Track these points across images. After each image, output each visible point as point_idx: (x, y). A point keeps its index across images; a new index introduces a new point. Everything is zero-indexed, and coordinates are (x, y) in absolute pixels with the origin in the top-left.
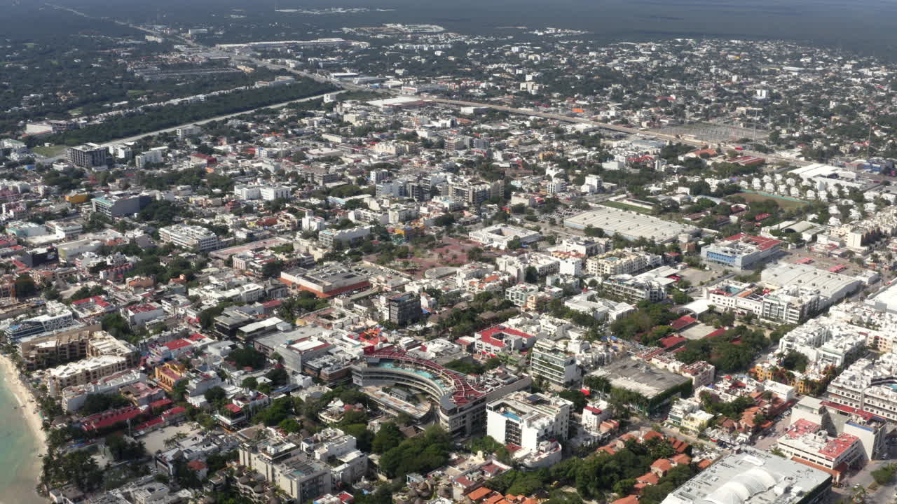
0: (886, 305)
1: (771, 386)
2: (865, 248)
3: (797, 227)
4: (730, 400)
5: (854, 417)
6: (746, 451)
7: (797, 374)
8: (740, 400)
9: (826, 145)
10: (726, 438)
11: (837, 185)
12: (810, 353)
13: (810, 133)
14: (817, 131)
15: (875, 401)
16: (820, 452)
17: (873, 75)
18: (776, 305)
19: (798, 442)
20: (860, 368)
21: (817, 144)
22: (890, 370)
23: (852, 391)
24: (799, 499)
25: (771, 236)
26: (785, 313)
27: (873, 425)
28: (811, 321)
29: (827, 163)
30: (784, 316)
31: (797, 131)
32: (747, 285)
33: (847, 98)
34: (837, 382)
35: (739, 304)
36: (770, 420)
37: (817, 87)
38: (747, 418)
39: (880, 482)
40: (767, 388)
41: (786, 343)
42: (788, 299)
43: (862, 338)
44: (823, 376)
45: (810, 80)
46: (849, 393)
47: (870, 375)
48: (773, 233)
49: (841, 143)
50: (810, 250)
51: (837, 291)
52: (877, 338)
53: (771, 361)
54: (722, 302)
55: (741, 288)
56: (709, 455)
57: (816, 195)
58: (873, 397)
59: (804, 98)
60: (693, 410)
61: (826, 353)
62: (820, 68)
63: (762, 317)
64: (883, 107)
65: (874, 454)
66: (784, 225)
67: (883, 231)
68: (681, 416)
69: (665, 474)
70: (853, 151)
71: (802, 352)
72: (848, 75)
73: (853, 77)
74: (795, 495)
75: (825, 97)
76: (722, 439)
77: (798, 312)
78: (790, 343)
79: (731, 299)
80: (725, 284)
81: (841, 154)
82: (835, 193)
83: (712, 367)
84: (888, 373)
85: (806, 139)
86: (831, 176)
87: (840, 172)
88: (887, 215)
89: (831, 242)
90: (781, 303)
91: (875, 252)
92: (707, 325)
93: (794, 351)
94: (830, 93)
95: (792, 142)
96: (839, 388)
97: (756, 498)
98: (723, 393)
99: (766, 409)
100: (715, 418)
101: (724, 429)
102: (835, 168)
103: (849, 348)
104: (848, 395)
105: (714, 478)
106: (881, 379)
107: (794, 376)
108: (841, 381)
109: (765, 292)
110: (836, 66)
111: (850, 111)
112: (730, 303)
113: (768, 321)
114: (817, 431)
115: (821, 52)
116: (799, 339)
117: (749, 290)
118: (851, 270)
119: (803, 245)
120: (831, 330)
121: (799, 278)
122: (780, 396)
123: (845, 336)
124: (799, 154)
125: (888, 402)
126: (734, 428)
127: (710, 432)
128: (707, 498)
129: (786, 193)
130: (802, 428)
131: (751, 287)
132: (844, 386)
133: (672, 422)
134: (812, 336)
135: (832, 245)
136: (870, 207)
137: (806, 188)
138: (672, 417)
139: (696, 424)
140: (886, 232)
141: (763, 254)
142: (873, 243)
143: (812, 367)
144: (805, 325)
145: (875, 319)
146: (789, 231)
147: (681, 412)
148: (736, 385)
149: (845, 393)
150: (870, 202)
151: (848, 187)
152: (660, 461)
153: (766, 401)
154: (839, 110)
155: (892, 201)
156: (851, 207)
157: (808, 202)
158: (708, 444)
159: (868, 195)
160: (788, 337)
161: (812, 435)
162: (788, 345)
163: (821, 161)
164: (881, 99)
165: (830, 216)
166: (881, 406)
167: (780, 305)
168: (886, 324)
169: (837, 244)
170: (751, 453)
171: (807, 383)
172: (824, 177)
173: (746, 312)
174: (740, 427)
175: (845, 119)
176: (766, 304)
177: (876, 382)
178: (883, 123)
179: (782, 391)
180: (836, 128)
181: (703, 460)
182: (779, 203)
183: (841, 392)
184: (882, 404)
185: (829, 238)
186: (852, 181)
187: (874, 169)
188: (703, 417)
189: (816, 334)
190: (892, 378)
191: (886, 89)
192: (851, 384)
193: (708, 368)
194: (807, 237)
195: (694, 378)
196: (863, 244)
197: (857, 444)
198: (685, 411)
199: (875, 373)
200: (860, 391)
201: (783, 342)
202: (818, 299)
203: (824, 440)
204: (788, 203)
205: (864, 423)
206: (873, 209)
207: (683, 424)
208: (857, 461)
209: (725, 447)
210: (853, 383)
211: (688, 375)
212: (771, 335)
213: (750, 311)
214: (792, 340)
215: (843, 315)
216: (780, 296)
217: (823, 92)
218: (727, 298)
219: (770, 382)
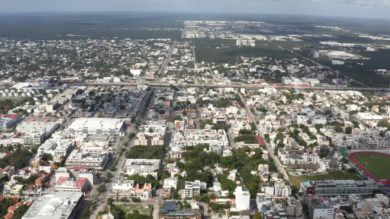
0: (74, 129)
1: (42, 168)
2: (55, 111)
3: (24, 108)
4: (27, 178)
5: (82, 170)
6: (45, 194)
7: (50, 161)
8: (32, 176)
9: (22, 75)
10: (32, 193)
11: (33, 90)
12: (52, 152)
13: (13, 72)
14: (15, 70)
15: (86, 163)
16: (74, 186)
17: (31, 46)
18: (29, 138)
19: (64, 185)
20: (75, 153)
21: (18, 75)
22: (87, 151)
23: (76, 162)
24: (75, 205)
25: (14, 113)
26: (34, 140)
27: (90, 171)
28: (47, 141)
29: (25, 82)
30: (34, 142)
31: (7, 71)
32: (13, 133)
33: (23, 56)
34: (68, 160)
35: (12, 141)
36: (47, 182)
37: (8, 53)
38: (38, 183)
39: (101, 192)
40: (40, 169)
41: (40, 151)
42: (34, 134)
43: (70, 142)
44: (61, 160)
45: (4, 51)
46: (74, 163)
47: (80, 154)
48: (14, 112)
49: (28, 73)
50: (32, 116)
51: (51, 128)
52: (75, 142)
53: (37, 159)
54: (5, 142)
55: (11, 135)
56: (28, 201)
57: (26, 95)
58: (85, 162)
59: (4, 58)
60: (13, 185)
61: (59, 151)
62: (6, 46)
63: (24, 144)
64: (39, 58)
65: (94, 182)
66: (18, 108)
67: (60, 103)
68: (10, 189)
69: (15, 212)
70: (34, 76)
71: (48, 153)
72: (19, 47)
73: (23, 47)
74: (73, 203)
75: (13, 56)
76: (31, 193)
77: (40, 139)
78: (42, 151)
79: (9, 140)
80: (3, 135)
81: (29, 78)
82: (33, 93)
83: (13, 167)
84: (87, 152)
85: (12, 74)
86: (29, 86)
87: (32, 84)
88: (59, 97)
89: (40, 111)
90: (32, 137)
91: (60, 112)
92: (2, 153)
93: (45, 153)
94: (15, 55)
95: (6, 76)
96: (70, 162)
97: (58, 209)
98: (23, 176)
99: (44, 177)
100: (24, 186)
101: (30, 189)
102: (29, 83)
103: (67, 147)
104: (74, 164)
105: (37, 207)
106: (85, 155)
107: (49, 163)
108: (70, 159)
109: (22, 135)
110: (13, 44)
111: (27, 60)
112: (9, 142)
113: (27, 146)
114: (69, 179)
115: (5, 39)
116: (45, 148)
117: (15, 135)
118: (53, 120)
119: (29, 115)
120: (56, 142)
121: (34, 127)
122: (47, 171)
123: (64, 143)
124: (12, 80)
125: (92, 162)
126: (34, 188)
127: (24, 192)
128: (39, 215)
129: (12, 96)
130: (62, 180)
131: (15, 134)
132: (72, 161)
133: (6, 193)
134: (50, 146)
135: (41, 112)
136: (50, 95)
137: (20, 93)
138: (5, 191)
139: (18, 190)
140: (61, 103)
141: (14, 120)
142: (58, 108)
143: (55, 158)
144: (45, 143)
145: (71, 135)
146: (21, 110)
147: (9, 187)
148: (27, 172)
149: (73, 164)
150: (49, 94)
151: (38, 90)
152: (10, 208)
153: (42, 174)
154: (21, 61)
155: (58, 92)
156: (43, 97)
157: (24, 98)
158: (26, 197)
159: (48, 91)
160: (41, 149)
161: (68, 182)
162: (41, 152)
163: (22, 82)
164: (38, 54)
165: (35, 102)
166: (89, 165)
167: (31, 138)
168: (77, 136)
169: (43, 111)
170: (47, 194)
171: (56, 164)
172: (26, 87)
173: (17, 144)
174: (36, 187)
175: (26, 64)
176: (25, 139)
177: (84, 156)
178: (42, 63)
179: (47, 169)
180: (23, 68)
181: (27, 203)
182: (11, 100)
183: (71, 163)
184: (89, 164)
185: (39, 110)
186: (38, 87)
187: (46, 81)
188: (19, 187)
189: (51, 145)
190: (89, 154)
191: (38, 50)
192: (74, 160)
193: (12, 168)
194: (29, 111)
195: (8, 173)
196: (54, 109)
197: (87, 180)
198: (11, 186)
199: (82, 153)
200: (79, 161)
201: (39, 151)
202: (46, 132)
203: (73, 182)
204: (15, 100)
205: (86, 171)
206: (52, 96)
207: (11, 192)
208: (88, 187)
209: (33, 196)
210: (75, 159)
211: (5, 173)
212: (32, 150)
213: (18, 143)
214: (42, 149)
215: (58, 136)
216: (30, 134)
217: (12, 55)
218: (7, 140)
219: (41, 167)
